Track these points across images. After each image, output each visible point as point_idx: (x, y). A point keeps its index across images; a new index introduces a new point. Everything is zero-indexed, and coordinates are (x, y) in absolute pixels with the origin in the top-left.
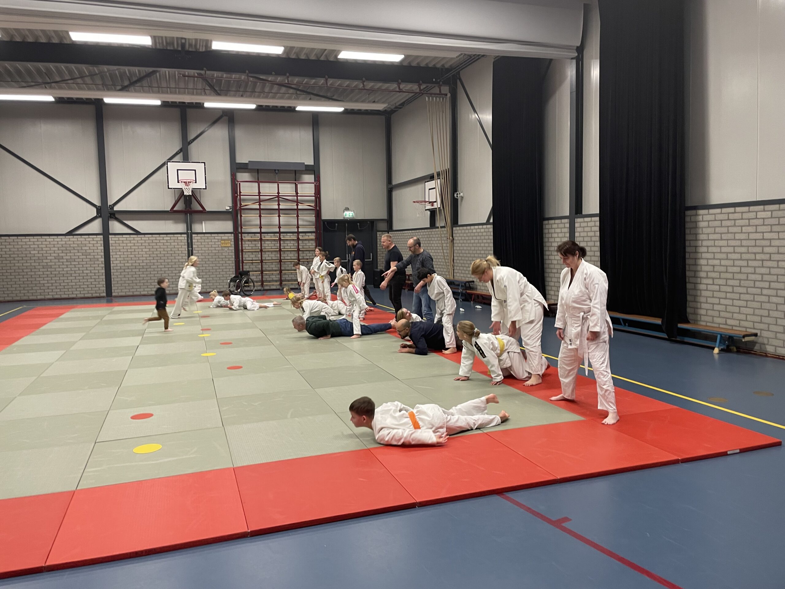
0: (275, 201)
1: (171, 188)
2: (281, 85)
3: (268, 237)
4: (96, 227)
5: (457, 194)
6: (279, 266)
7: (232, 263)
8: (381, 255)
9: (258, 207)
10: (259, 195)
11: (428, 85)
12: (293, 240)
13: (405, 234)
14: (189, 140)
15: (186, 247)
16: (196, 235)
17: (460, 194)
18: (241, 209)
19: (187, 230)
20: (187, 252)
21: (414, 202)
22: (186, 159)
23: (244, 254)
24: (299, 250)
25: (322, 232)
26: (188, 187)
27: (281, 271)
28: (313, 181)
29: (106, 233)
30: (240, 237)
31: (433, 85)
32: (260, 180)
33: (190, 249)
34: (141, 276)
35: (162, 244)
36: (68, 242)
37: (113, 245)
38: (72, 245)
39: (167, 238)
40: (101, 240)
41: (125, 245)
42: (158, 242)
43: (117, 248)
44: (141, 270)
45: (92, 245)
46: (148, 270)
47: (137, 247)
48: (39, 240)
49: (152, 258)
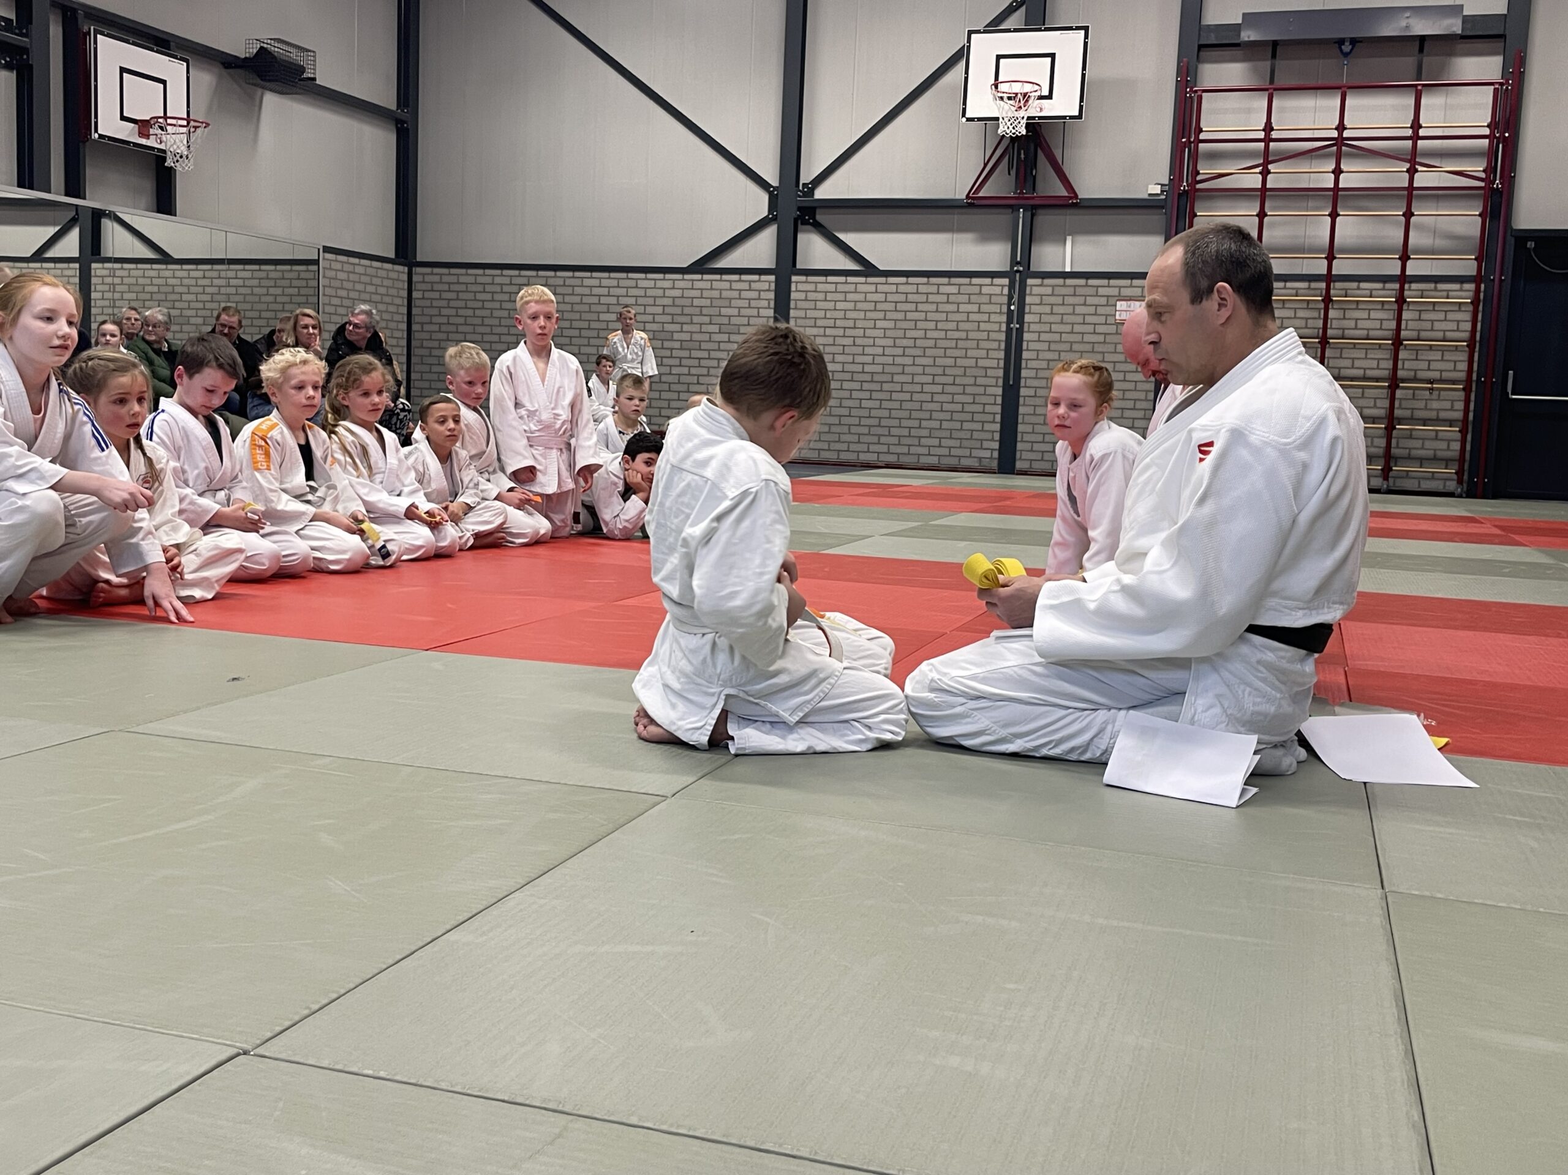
1: (974, 122)
4: (761, 249)
12: (1381, 304)
15: (1004, 318)
18: (1195, 192)
19: (1014, 262)
20: (1003, 337)
22: (1036, 22)
24: (1398, 345)
25: (1507, 277)
26: (1018, 113)
28: (1495, 75)
29: (785, 269)
33: (1014, 325)
34: (865, 404)
35: (933, 307)
36: (687, 293)
37: (800, 304)
38: (696, 302)
39: (949, 288)
40: (768, 290)
41: (831, 305)
42: (923, 298)
43: (810, 314)
44: (866, 386)
45: (745, 303)
46: (886, 387)
47: (862, 315)
48: (622, 283)
49: (900, 351)
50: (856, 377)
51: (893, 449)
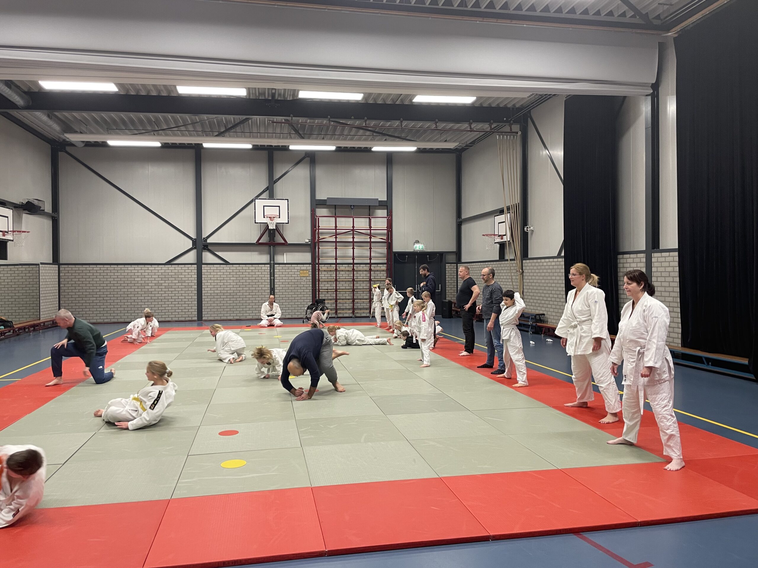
0: (350, 234)
1: (258, 223)
2: (359, 128)
3: (342, 267)
4: (191, 257)
5: (528, 228)
6: (352, 295)
7: (310, 292)
8: (449, 286)
9: (334, 240)
10: (336, 229)
11: (498, 124)
12: (366, 271)
13: (474, 267)
14: (274, 180)
15: (269, 276)
16: (278, 265)
17: (529, 228)
18: (319, 242)
19: (270, 261)
20: (269, 281)
21: (484, 235)
22: (271, 197)
23: (320, 283)
24: (370, 280)
25: (393, 263)
26: (272, 222)
27: (353, 300)
28: (386, 216)
29: (199, 263)
30: (317, 268)
31: (504, 124)
32: (337, 215)
33: (272, 278)
34: (228, 302)
35: (248, 273)
36: (166, 271)
37: (205, 273)
38: (170, 274)
39: (252, 268)
40: (195, 270)
41: (216, 273)
42: (245, 271)
43: (209, 276)
44: (228, 297)
45: (187, 274)
46: (234, 297)
47: (225, 276)
48: (143, 268)
49: (238, 286)
50: (225, 294)
51: (238, 315)
